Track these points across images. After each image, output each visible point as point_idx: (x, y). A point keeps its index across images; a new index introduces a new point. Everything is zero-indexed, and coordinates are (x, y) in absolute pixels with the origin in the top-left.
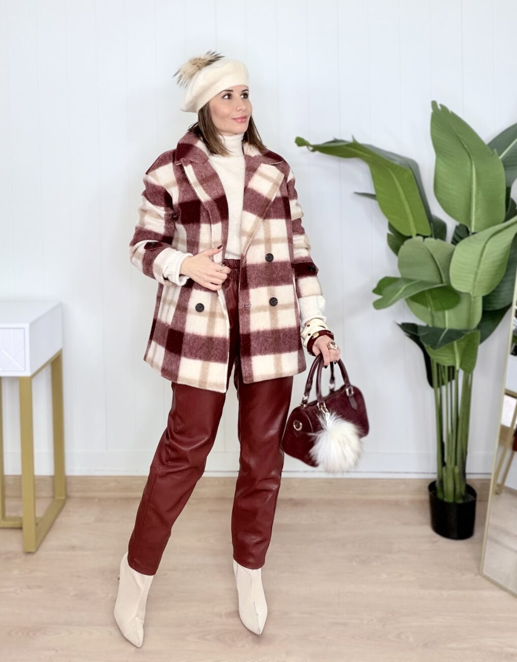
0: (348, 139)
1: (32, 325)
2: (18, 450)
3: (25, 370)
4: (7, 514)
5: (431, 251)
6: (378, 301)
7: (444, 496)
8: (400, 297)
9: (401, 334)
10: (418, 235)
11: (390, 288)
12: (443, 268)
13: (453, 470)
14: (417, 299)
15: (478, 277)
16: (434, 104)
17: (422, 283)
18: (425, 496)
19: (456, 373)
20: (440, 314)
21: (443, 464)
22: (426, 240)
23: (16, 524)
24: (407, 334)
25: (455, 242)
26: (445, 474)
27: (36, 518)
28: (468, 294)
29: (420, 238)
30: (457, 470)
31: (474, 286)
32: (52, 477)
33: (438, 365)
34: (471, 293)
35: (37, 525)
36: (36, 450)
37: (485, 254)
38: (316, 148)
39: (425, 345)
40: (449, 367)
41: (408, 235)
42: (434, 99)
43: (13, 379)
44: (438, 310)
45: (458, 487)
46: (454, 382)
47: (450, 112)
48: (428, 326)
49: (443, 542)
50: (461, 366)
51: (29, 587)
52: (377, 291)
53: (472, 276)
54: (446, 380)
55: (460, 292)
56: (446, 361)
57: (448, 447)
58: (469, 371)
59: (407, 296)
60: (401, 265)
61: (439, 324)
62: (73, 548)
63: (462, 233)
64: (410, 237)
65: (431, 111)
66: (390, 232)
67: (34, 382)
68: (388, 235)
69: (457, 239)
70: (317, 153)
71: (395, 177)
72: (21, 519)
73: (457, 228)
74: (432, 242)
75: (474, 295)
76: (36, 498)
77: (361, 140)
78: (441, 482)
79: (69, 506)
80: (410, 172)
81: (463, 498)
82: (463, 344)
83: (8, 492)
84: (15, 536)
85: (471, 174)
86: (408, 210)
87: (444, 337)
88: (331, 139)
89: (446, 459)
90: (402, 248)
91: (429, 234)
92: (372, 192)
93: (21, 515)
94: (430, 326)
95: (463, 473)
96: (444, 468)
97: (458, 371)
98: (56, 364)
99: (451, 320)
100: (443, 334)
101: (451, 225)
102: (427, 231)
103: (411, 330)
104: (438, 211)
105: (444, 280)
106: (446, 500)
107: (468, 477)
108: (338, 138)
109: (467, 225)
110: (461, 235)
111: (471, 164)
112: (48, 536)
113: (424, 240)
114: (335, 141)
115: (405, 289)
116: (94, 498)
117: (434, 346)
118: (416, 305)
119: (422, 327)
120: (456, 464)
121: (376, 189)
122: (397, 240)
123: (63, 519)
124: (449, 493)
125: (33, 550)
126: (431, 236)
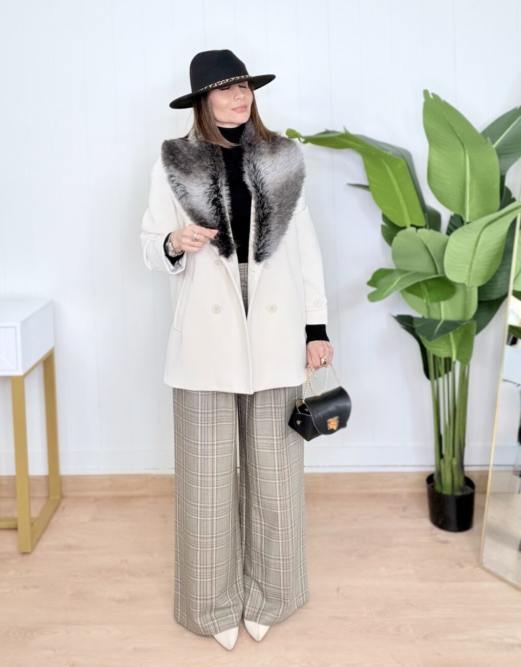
0: (340, 130)
1: (24, 323)
3: (17, 369)
5: (425, 242)
6: (373, 293)
7: (442, 487)
8: (395, 289)
9: (397, 326)
10: (412, 226)
11: (384, 281)
12: (437, 260)
13: (451, 462)
14: (413, 290)
15: (473, 268)
16: (426, 93)
17: (417, 274)
18: (423, 489)
19: (452, 365)
20: (435, 305)
21: (441, 456)
22: (419, 230)
23: (11, 525)
24: (403, 326)
25: (449, 232)
26: (443, 466)
27: (31, 518)
28: (463, 284)
29: (414, 229)
30: (455, 462)
31: (469, 277)
32: (47, 477)
33: (434, 357)
34: (467, 283)
35: (32, 525)
36: (30, 450)
37: (479, 244)
38: (308, 140)
39: (421, 337)
40: (446, 359)
41: (402, 225)
42: (426, 88)
43: (5, 378)
44: (433, 301)
45: (456, 479)
46: (450, 373)
47: (442, 101)
48: (423, 318)
49: (443, 535)
50: (457, 358)
51: (25, 587)
52: (372, 283)
53: (468, 267)
54: (443, 372)
55: (456, 283)
56: (443, 353)
57: (446, 439)
58: (465, 362)
59: (402, 288)
60: (395, 256)
61: (435, 316)
62: (69, 547)
63: (457, 222)
64: (405, 228)
65: (423, 100)
66: (384, 224)
67: (26, 381)
68: (383, 226)
69: (452, 228)
70: (309, 144)
71: (388, 168)
72: (16, 519)
73: (452, 217)
74: (426, 234)
75: (470, 285)
76: (30, 498)
77: (353, 131)
78: (440, 474)
79: (63, 503)
80: (404, 162)
81: (462, 490)
82: (459, 335)
84: (9, 537)
85: (465, 164)
86: (402, 201)
87: (439, 329)
88: (323, 130)
89: (444, 452)
90: (396, 239)
91: (422, 225)
92: (366, 183)
93: (16, 516)
94: (426, 317)
95: (461, 465)
96: (442, 461)
97: (455, 363)
98: (48, 363)
99: (446, 311)
100: (439, 326)
101: (446, 216)
102: (421, 221)
103: (407, 322)
104: (432, 201)
105: (439, 271)
106: (444, 492)
107: (466, 469)
108: (330, 129)
109: (462, 215)
110: (455, 224)
111: (465, 153)
112: (44, 536)
113: (417, 231)
114: (327, 132)
115: (400, 281)
116: (89, 497)
117: (430, 338)
118: (411, 296)
119: (417, 318)
120: (454, 456)
121: (369, 180)
122: (391, 230)
123: (58, 519)
124: (447, 486)
125: (29, 550)
126: (426, 227)
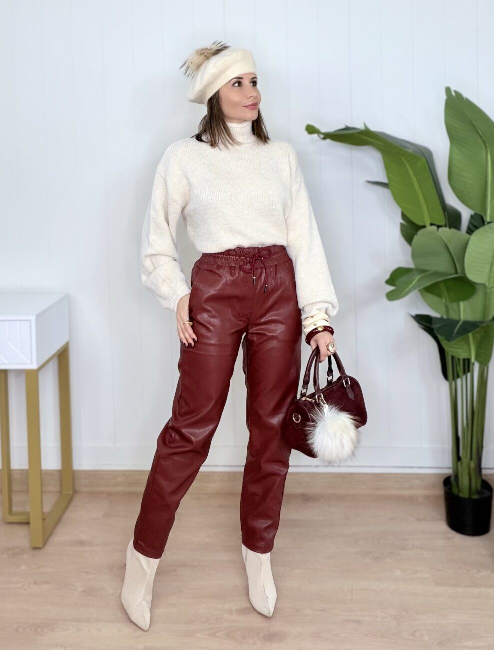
0: (360, 126)
1: (39, 317)
2: (25, 444)
3: (32, 363)
4: (15, 509)
5: (446, 241)
6: (392, 292)
7: (459, 491)
8: (414, 288)
9: (415, 325)
10: (432, 225)
11: (404, 279)
12: (458, 258)
13: (469, 465)
14: (431, 290)
16: (448, 90)
17: (437, 274)
18: (440, 492)
19: (471, 366)
20: (455, 305)
21: (459, 459)
22: (441, 229)
23: (22, 519)
24: (420, 326)
25: (470, 231)
26: (460, 469)
27: (43, 513)
28: (484, 285)
29: (435, 228)
30: (473, 465)
31: (490, 277)
32: (60, 472)
33: (453, 357)
34: (487, 284)
35: (44, 520)
36: (43, 444)
38: (327, 136)
39: (440, 337)
40: (464, 360)
41: (421, 224)
42: (448, 85)
43: (19, 372)
44: (453, 301)
45: (474, 482)
46: (469, 375)
47: (465, 98)
48: (442, 319)
49: (459, 538)
50: (477, 359)
51: (36, 583)
52: (390, 282)
53: (488, 267)
54: (461, 373)
55: (476, 284)
56: (462, 354)
57: (464, 442)
58: (485, 364)
59: (422, 287)
60: (415, 256)
61: (454, 316)
62: (81, 543)
63: (478, 222)
64: (424, 227)
65: (444, 97)
66: (403, 222)
67: (41, 376)
68: (402, 224)
69: (472, 228)
70: (329, 141)
71: (408, 166)
72: (28, 514)
73: (472, 217)
74: (446, 232)
75: (490, 286)
76: (42, 493)
77: (373, 128)
78: (457, 477)
79: (77, 501)
80: (424, 160)
81: (479, 493)
82: (478, 336)
83: (15, 488)
84: (22, 531)
85: (487, 162)
86: (422, 200)
87: (459, 329)
88: (343, 127)
89: (461, 454)
90: (417, 239)
91: (443, 224)
92: (385, 181)
93: (28, 510)
94: (445, 317)
95: (479, 468)
96: (460, 463)
97: (474, 364)
98: (63, 357)
99: (466, 311)
100: (458, 327)
101: (466, 214)
102: (442, 220)
103: (425, 322)
104: (452, 200)
105: (459, 271)
106: (461, 495)
107: (484, 472)
108: (350, 126)
109: (483, 214)
110: (476, 224)
111: (487, 153)
112: (56, 531)
113: (438, 230)
114: (347, 129)
115: (419, 281)
116: (102, 493)
117: (449, 339)
118: (430, 296)
119: (437, 319)
120: (471, 459)
121: (389, 178)
122: (410, 230)
123: (71, 514)
124: (465, 489)
125: (41, 546)
126: (446, 226)
